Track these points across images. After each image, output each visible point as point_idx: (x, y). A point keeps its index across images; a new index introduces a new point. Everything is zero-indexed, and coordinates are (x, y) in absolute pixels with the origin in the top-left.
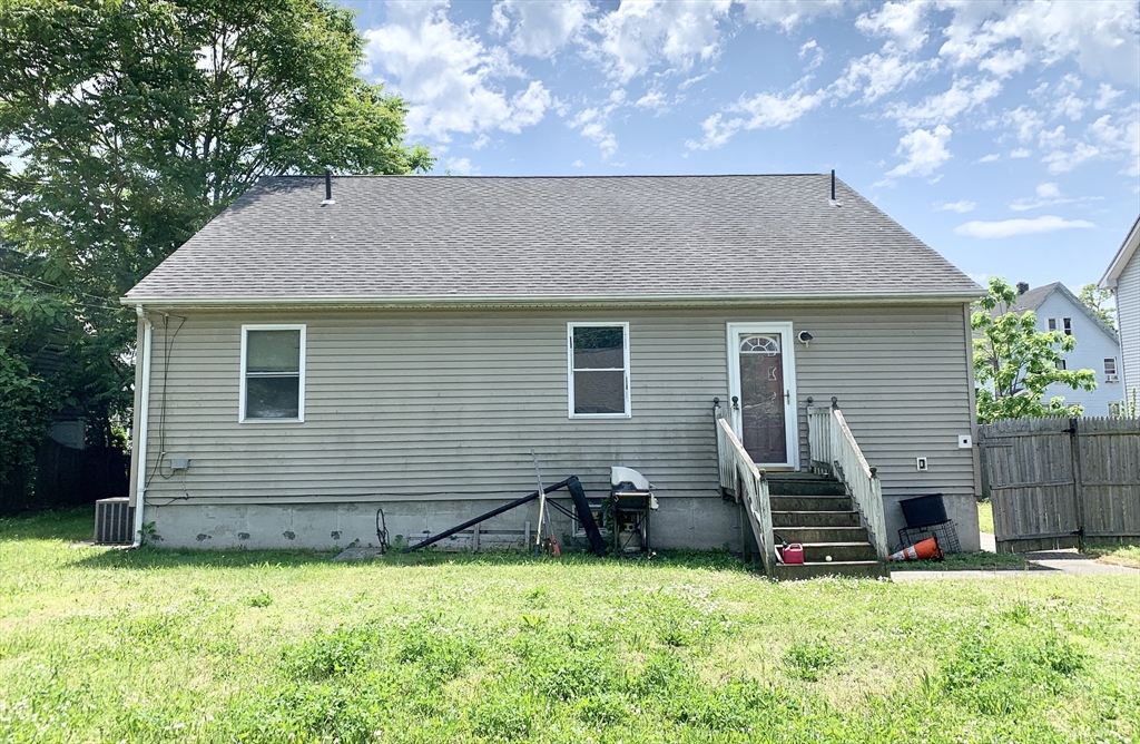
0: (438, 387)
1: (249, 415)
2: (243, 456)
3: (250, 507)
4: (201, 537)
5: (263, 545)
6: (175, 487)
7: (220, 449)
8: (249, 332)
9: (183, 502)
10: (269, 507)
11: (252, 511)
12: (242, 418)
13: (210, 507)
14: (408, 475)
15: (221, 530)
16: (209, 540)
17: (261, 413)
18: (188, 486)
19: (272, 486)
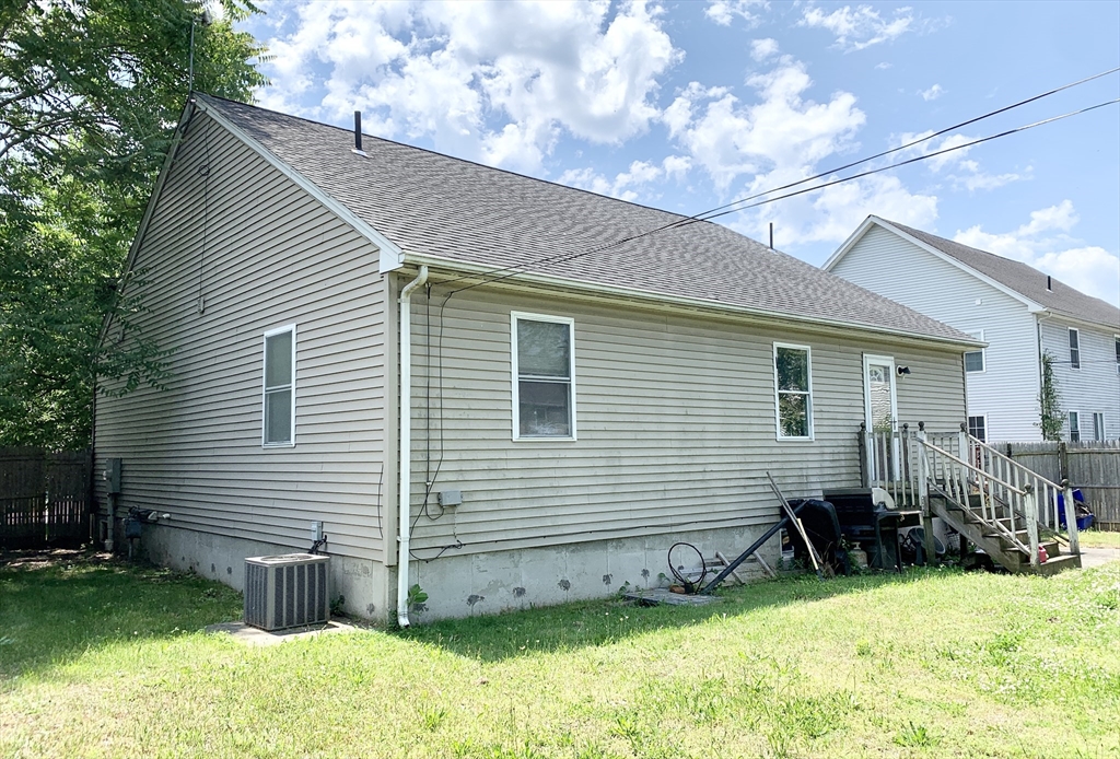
0: (686, 403)
1: (524, 431)
2: (517, 485)
3: (525, 553)
4: (472, 600)
5: (540, 602)
6: (442, 532)
7: (493, 475)
8: (520, 321)
9: (452, 552)
10: (543, 551)
11: (526, 557)
12: (516, 435)
13: (482, 557)
14: (668, 504)
15: (494, 587)
16: (482, 603)
17: (537, 428)
18: (459, 530)
19: (549, 522)
